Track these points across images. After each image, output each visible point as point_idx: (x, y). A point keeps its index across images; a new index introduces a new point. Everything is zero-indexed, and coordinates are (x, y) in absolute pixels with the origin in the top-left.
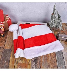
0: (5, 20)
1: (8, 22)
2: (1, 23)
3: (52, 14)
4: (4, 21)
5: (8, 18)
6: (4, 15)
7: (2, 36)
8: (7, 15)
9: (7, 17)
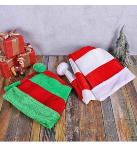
0: (26, 51)
1: (30, 54)
2: (21, 55)
3: (118, 39)
4: (24, 53)
5: (31, 48)
6: (25, 44)
7: (22, 75)
8: (29, 44)
9: (29, 46)
